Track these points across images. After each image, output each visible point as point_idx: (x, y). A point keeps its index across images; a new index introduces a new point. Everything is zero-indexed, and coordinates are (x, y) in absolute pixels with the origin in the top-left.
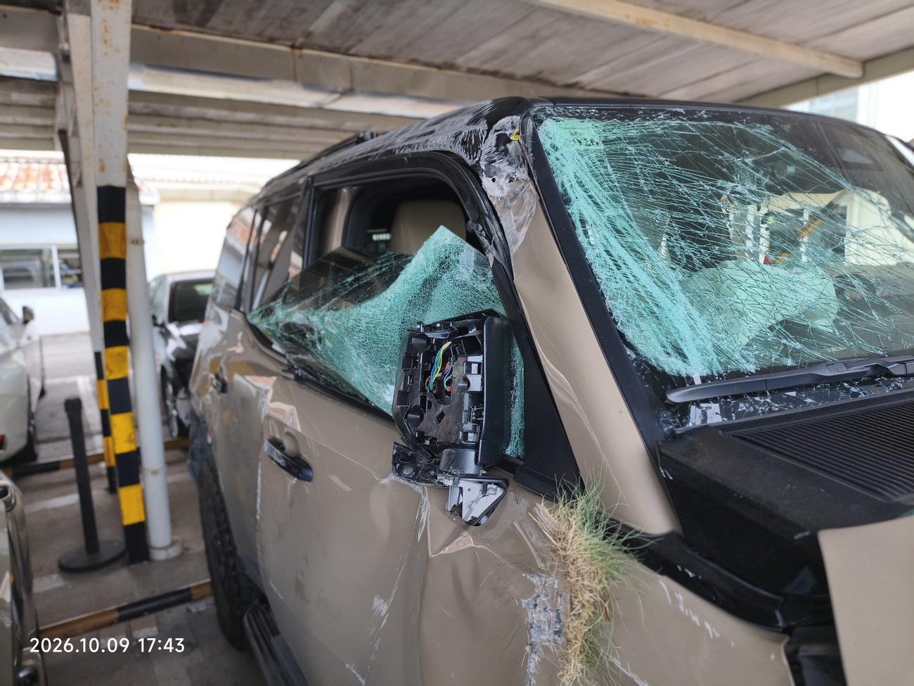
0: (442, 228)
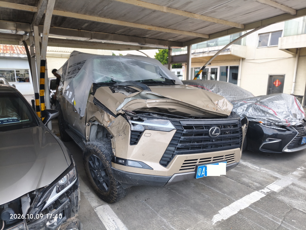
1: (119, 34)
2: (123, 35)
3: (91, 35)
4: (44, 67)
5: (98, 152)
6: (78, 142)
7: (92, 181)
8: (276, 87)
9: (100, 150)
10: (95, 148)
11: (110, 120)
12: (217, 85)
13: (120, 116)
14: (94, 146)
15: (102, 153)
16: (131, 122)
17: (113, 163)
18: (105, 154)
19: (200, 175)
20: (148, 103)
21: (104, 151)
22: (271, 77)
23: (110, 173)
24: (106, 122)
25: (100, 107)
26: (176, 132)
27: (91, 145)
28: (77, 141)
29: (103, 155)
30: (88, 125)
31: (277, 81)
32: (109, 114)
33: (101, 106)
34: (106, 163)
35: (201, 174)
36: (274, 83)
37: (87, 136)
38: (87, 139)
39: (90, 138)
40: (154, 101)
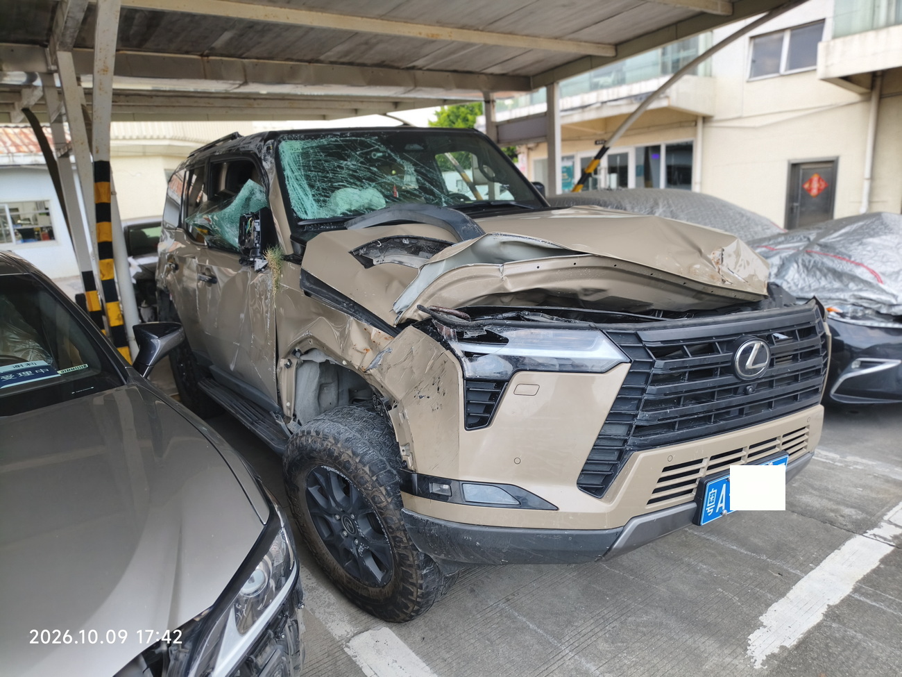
0: (250, 180)
1: (332, 63)
2: (343, 63)
3: (245, 71)
4: (105, 184)
5: (343, 458)
6: (252, 424)
7: (324, 552)
8: (811, 197)
9: (350, 452)
10: (330, 444)
11: (373, 345)
12: (666, 202)
13: (410, 328)
14: (325, 438)
15: (357, 461)
16: (459, 347)
17: (407, 494)
18: (372, 465)
19: (712, 510)
20: (509, 276)
21: (365, 454)
22: (795, 167)
23: (393, 526)
24: (358, 351)
25: (328, 301)
26: (630, 374)
27: (313, 434)
28: (247, 420)
29: (365, 466)
30: (288, 367)
31: (815, 178)
32: (366, 325)
33: (333, 298)
34: (376, 493)
35: (715, 508)
36: (806, 186)
37: (288, 401)
38: (287, 413)
39: (296, 409)
40: (531, 267)
